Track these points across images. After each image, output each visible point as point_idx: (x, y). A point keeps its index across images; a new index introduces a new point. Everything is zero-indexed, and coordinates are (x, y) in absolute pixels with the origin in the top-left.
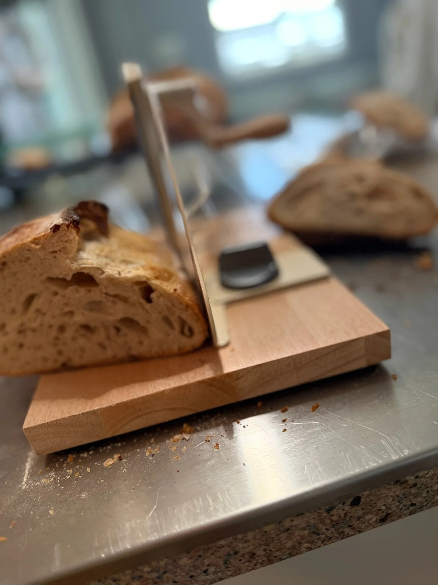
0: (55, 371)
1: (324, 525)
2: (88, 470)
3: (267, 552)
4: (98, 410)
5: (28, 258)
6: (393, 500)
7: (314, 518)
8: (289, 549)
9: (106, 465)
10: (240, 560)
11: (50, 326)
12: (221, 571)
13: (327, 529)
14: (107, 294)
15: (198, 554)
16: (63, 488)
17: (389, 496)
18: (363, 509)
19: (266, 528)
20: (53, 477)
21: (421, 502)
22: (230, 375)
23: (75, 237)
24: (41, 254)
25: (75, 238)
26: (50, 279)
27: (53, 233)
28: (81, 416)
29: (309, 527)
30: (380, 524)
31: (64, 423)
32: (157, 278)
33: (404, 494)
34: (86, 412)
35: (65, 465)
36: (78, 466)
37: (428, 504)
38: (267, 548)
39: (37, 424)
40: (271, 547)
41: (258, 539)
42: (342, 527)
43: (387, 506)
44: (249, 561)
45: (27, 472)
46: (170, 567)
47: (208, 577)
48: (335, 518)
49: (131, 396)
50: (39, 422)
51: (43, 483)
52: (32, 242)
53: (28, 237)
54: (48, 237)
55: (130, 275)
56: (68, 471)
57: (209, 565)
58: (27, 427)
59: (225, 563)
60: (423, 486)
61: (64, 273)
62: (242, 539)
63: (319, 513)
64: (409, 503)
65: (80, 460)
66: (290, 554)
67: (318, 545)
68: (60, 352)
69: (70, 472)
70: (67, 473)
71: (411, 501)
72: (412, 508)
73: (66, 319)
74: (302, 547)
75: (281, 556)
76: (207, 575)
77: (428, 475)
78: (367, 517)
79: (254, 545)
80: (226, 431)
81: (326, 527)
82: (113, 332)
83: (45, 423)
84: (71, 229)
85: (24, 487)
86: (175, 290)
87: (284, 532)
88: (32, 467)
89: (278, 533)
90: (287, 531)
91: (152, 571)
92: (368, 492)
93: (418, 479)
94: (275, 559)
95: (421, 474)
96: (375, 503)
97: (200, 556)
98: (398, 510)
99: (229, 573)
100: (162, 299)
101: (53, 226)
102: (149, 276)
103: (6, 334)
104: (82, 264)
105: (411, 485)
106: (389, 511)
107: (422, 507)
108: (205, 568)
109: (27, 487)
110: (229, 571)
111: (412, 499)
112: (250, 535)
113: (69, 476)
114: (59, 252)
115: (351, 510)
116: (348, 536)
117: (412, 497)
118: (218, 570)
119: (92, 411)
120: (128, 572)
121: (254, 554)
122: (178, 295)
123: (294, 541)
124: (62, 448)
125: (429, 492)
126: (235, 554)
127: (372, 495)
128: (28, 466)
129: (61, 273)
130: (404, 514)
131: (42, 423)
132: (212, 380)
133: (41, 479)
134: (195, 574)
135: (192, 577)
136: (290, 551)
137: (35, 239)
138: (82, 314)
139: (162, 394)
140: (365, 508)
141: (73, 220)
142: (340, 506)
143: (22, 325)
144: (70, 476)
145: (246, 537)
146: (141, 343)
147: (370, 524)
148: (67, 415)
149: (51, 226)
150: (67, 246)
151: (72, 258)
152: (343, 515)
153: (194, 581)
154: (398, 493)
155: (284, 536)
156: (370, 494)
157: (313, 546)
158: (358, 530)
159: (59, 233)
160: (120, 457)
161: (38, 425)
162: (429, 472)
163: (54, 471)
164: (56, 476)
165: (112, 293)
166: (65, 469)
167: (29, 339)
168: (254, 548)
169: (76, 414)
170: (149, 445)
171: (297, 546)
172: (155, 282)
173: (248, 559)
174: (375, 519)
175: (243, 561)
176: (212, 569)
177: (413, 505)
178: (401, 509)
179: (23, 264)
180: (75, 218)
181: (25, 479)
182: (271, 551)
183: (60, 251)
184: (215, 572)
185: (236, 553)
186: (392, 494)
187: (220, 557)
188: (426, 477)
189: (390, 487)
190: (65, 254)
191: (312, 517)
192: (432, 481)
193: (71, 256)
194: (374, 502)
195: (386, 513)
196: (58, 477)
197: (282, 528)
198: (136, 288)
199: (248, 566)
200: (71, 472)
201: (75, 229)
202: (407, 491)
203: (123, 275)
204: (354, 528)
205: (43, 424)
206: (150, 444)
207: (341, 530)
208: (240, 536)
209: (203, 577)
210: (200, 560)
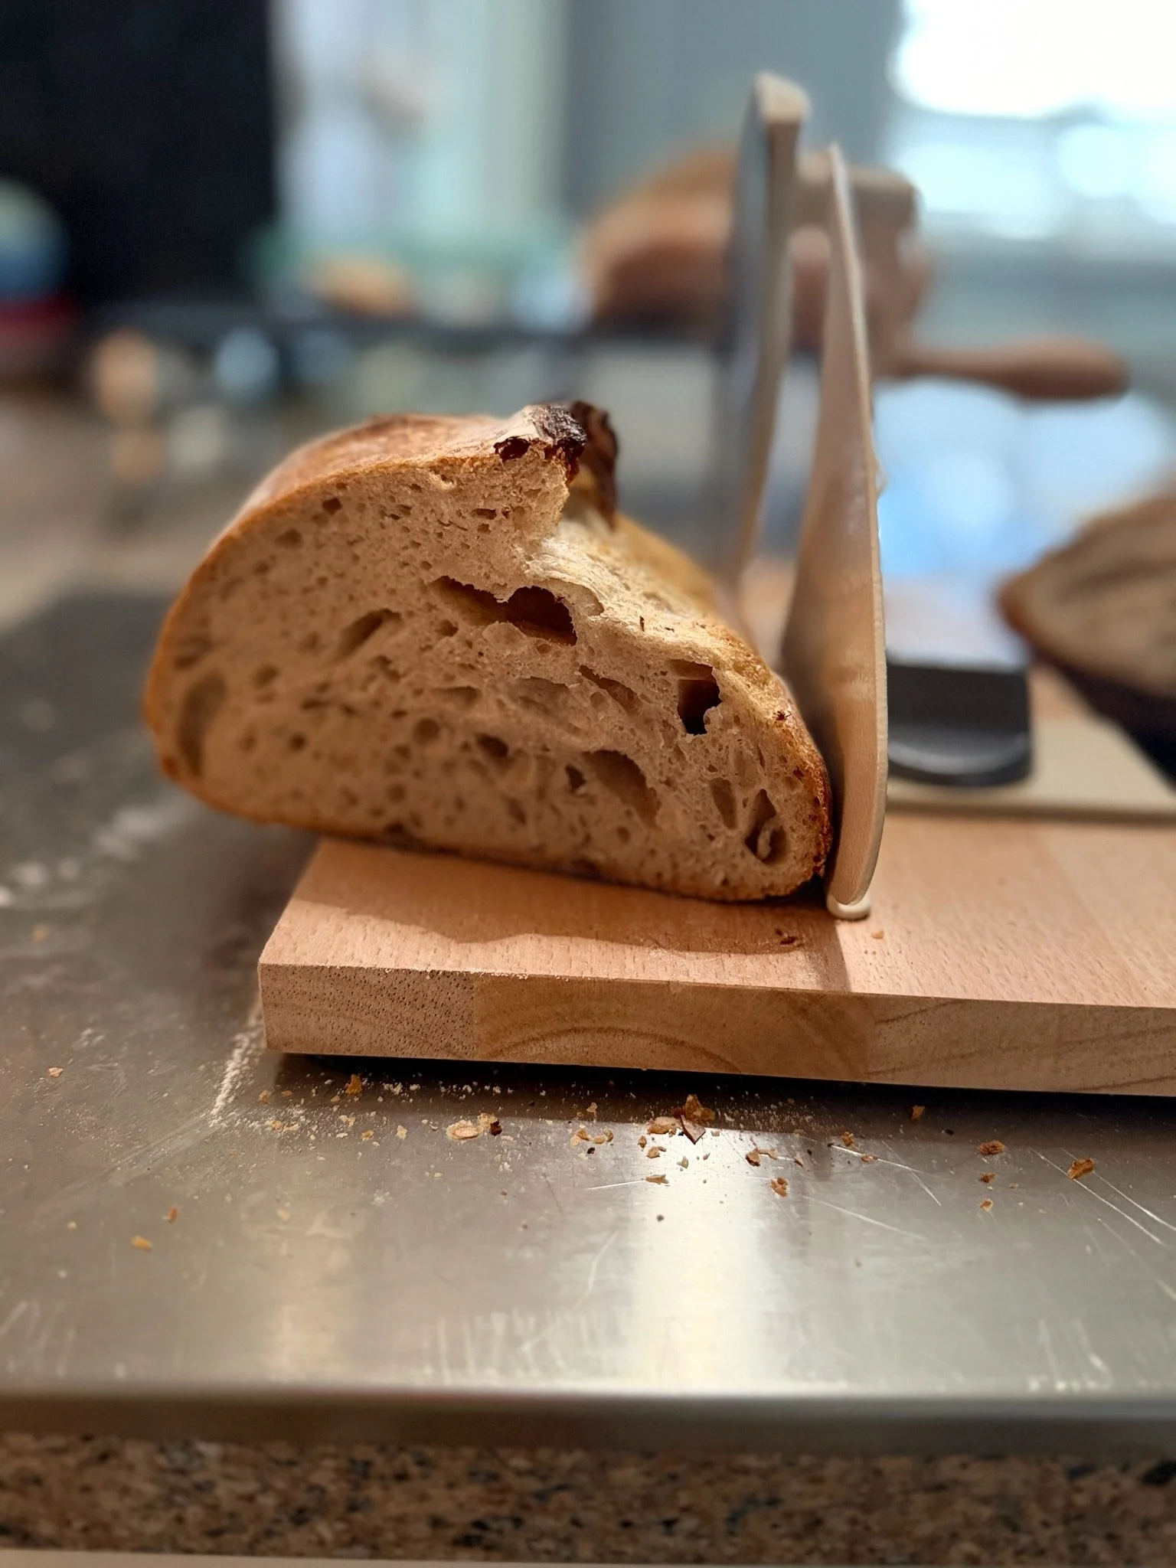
0: (365, 839)
1: (1043, 1508)
2: (402, 1132)
3: (859, 1528)
4: (477, 975)
5: (406, 509)
7: (1025, 1481)
8: (918, 1540)
9: (454, 1134)
10: (775, 1526)
11: (399, 714)
12: (712, 1537)
13: (1046, 1525)
14: (586, 671)
15: (670, 1469)
16: (322, 1158)
18: (1169, 1502)
19: (889, 1464)
20: (297, 1120)
22: (866, 1002)
23: (562, 486)
24: (447, 509)
25: (558, 490)
26: (449, 585)
27: (501, 460)
28: (428, 977)
29: (1000, 1501)
31: (375, 982)
32: (739, 669)
34: (444, 973)
35: (336, 1099)
36: (373, 1114)
38: (862, 1517)
39: (300, 963)
40: (873, 1520)
41: (849, 1486)
42: (1087, 1532)
44: (797, 1537)
45: (226, 1084)
46: (582, 1478)
47: (669, 1541)
48: (1081, 1500)
49: (573, 967)
50: (309, 961)
51: (269, 1129)
52: (434, 469)
53: (423, 451)
54: (484, 465)
55: (669, 638)
56: (343, 1118)
57: (686, 1510)
58: (271, 962)
59: (733, 1519)
61: (495, 578)
62: (808, 1470)
63: (1048, 1470)
65: (380, 1099)
66: (913, 1556)
67: (1001, 1556)
68: (397, 793)
69: (347, 1123)
70: (341, 1122)
73: (450, 707)
74: (954, 1549)
75: (887, 1554)
76: (670, 1534)
79: (831, 1497)
80: (810, 1152)
81: (1046, 1518)
82: (561, 779)
83: (323, 967)
84: (556, 460)
85: (216, 1121)
86: (781, 717)
87: (926, 1490)
88: (242, 1077)
89: (909, 1487)
90: (936, 1490)
91: (530, 1473)
94: (866, 1554)
97: (673, 1477)
99: (730, 1551)
100: (735, 730)
101: (507, 440)
102: (724, 658)
103: (268, 699)
104: (553, 569)
108: (671, 1514)
109: (224, 1125)
110: (733, 1544)
112: (833, 1468)
113: (342, 1132)
114: (500, 516)
115: (1138, 1493)
118: (704, 1531)
119: (461, 974)
120: (468, 1452)
121: (820, 1522)
122: (786, 732)
123: (943, 1524)
124: (342, 1051)
126: (769, 1504)
128: (232, 1068)
129: (487, 577)
131: (317, 964)
132: (813, 998)
133: (265, 1117)
134: (637, 1521)
135: (627, 1525)
136: (918, 1548)
137: (443, 461)
138: (501, 705)
139: (661, 990)
141: (570, 438)
142: (1113, 1470)
143: (324, 687)
144: (347, 1135)
145: (820, 1466)
146: (624, 834)
147: (1167, 1552)
148: (390, 965)
149: (501, 439)
150: (530, 508)
151: (532, 543)
152: (1106, 1500)
153: (628, 1539)
155: (920, 1500)
157: (985, 1555)
159: (518, 465)
160: (496, 1125)
161: (304, 967)
163: (302, 1107)
164: (308, 1121)
165: (601, 671)
166: (335, 1109)
167: (328, 730)
168: (827, 1507)
169: (415, 968)
170: (583, 1119)
171: (942, 1541)
172: (729, 678)
173: (798, 1530)
175: (782, 1531)
176: (689, 1523)
179: (388, 520)
180: (575, 435)
181: (219, 1102)
182: (867, 1528)
183: (506, 514)
184: (694, 1533)
185: (773, 1502)
187: (726, 1499)
190: (517, 526)
191: (1022, 1476)
193: (533, 537)
196: (314, 1125)
197: (926, 1478)
198: (674, 678)
199: (790, 1550)
200: (351, 1124)
201: (566, 465)
203: (649, 632)
204: (1118, 1547)
205: (317, 968)
206: (588, 1118)
207: (1082, 1538)
208: (805, 1460)
209: (656, 1537)
210: (669, 1487)
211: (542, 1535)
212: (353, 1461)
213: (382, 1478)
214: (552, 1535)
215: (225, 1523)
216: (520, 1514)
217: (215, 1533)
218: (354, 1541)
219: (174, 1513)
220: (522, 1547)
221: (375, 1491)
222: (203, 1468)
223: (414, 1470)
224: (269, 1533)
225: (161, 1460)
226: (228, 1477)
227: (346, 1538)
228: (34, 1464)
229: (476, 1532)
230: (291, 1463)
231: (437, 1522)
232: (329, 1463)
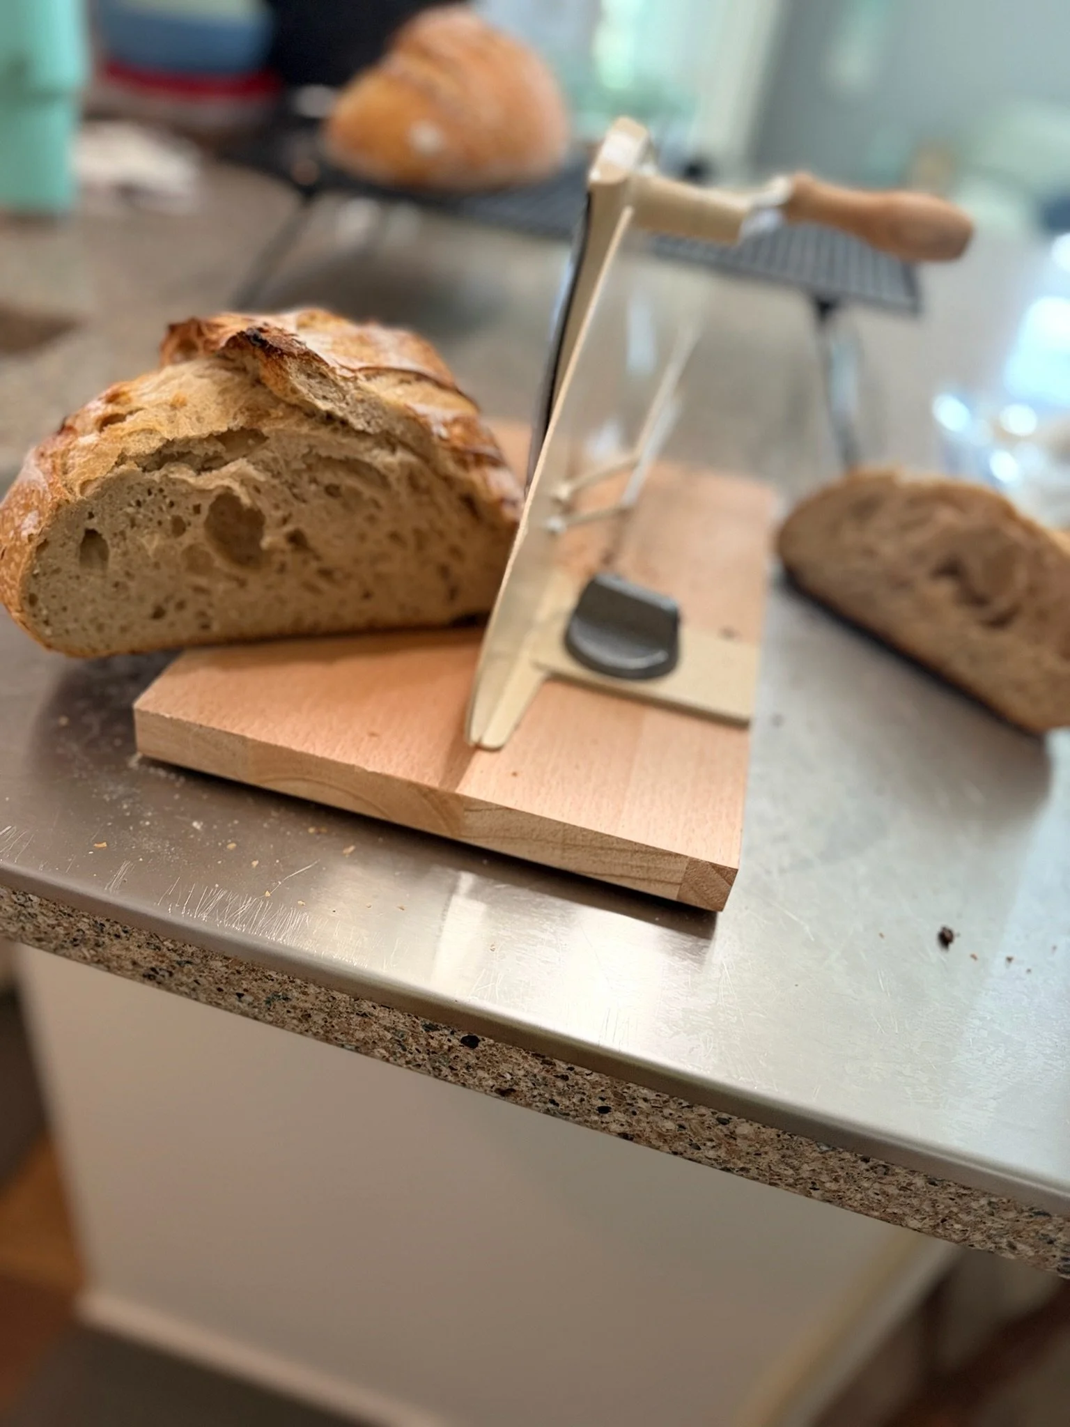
1: (416, 1042)
3: (328, 1025)
6: (525, 1076)
7: (404, 1023)
8: (357, 1040)
10: (288, 1012)
12: (260, 1008)
13: (419, 1052)
15: (237, 968)
17: (521, 1067)
18: (478, 1058)
19: (336, 994)
21: (568, 1107)
29: (394, 1031)
30: (496, 1095)
33: (544, 1078)
37: (578, 1117)
38: (329, 1020)
40: (335, 1021)
41: (320, 1001)
42: (440, 1062)
43: (514, 1078)
44: (300, 1021)
46: (198, 961)
47: (240, 1004)
48: (434, 1043)
57: (245, 990)
59: (268, 1002)
60: (576, 1087)
62: (301, 987)
63: (415, 1022)
64: (547, 1096)
66: (357, 1048)
67: (399, 1061)
71: (553, 1095)
72: (550, 1106)
74: (375, 1050)
75: (344, 1043)
76: (240, 1001)
77: (588, 1078)
78: (481, 1073)
79: (314, 1005)
81: (418, 1047)
83: (166, 717)
87: (357, 1014)
89: (349, 1010)
90: (362, 1015)
91: (175, 951)
92: (492, 1041)
93: (571, 1073)
94: (334, 1040)
95: (577, 1069)
96: (497, 1062)
97: (239, 972)
98: (529, 1095)
99: (269, 1018)
105: (559, 1075)
106: (515, 1087)
107: (568, 1115)
108: (241, 991)
110: (270, 1015)
111: (554, 1094)
112: (312, 989)
115: (461, 1048)
116: (445, 1079)
117: (555, 1091)
118: (256, 1004)
121: (310, 1016)
123: (367, 1034)
125: (583, 1102)
126: (284, 999)
127: (498, 1050)
130: (537, 1106)
134: (225, 990)
135: (220, 990)
136: (358, 1044)
140: (481, 1059)
142: (446, 1032)
145: (306, 987)
147: (481, 1085)
152: (446, 1047)
153: (221, 997)
154: (536, 1071)
155: (356, 1019)
156: (494, 1045)
157: (391, 1059)
158: (462, 1081)
161: (157, 714)
162: (591, 1073)
168: (312, 1009)
171: (369, 1043)
173: (300, 1016)
174: (491, 1083)
175: (292, 1015)
176: (248, 998)
177: (553, 1102)
178: (535, 1097)
182: (333, 1026)
184: (252, 1004)
186: (526, 1066)
187: (264, 991)
188: (585, 1079)
189: (526, 1055)
191: (403, 1021)
192: (592, 1090)
194: (497, 1060)
195: (510, 1086)
197: (357, 1008)
199: (297, 1026)
202: (551, 1079)
204: (456, 1075)
205: (163, 716)
207: (437, 1064)
208: (298, 982)
209: (233, 1000)
210: (237, 977)
211: (182, 984)
212: (96, 922)
213: (109, 934)
214: (187, 985)
215: (43, 935)
216: (170, 969)
217: (39, 940)
218: (99, 962)
219: (21, 924)
220: (174, 988)
221: (106, 940)
222: (32, 907)
223: (123, 935)
224: (62, 947)
225: (14, 897)
226: (42, 913)
227: (96, 959)
229: (152, 973)
230: (69, 915)
231: (134, 963)
232: (85, 920)
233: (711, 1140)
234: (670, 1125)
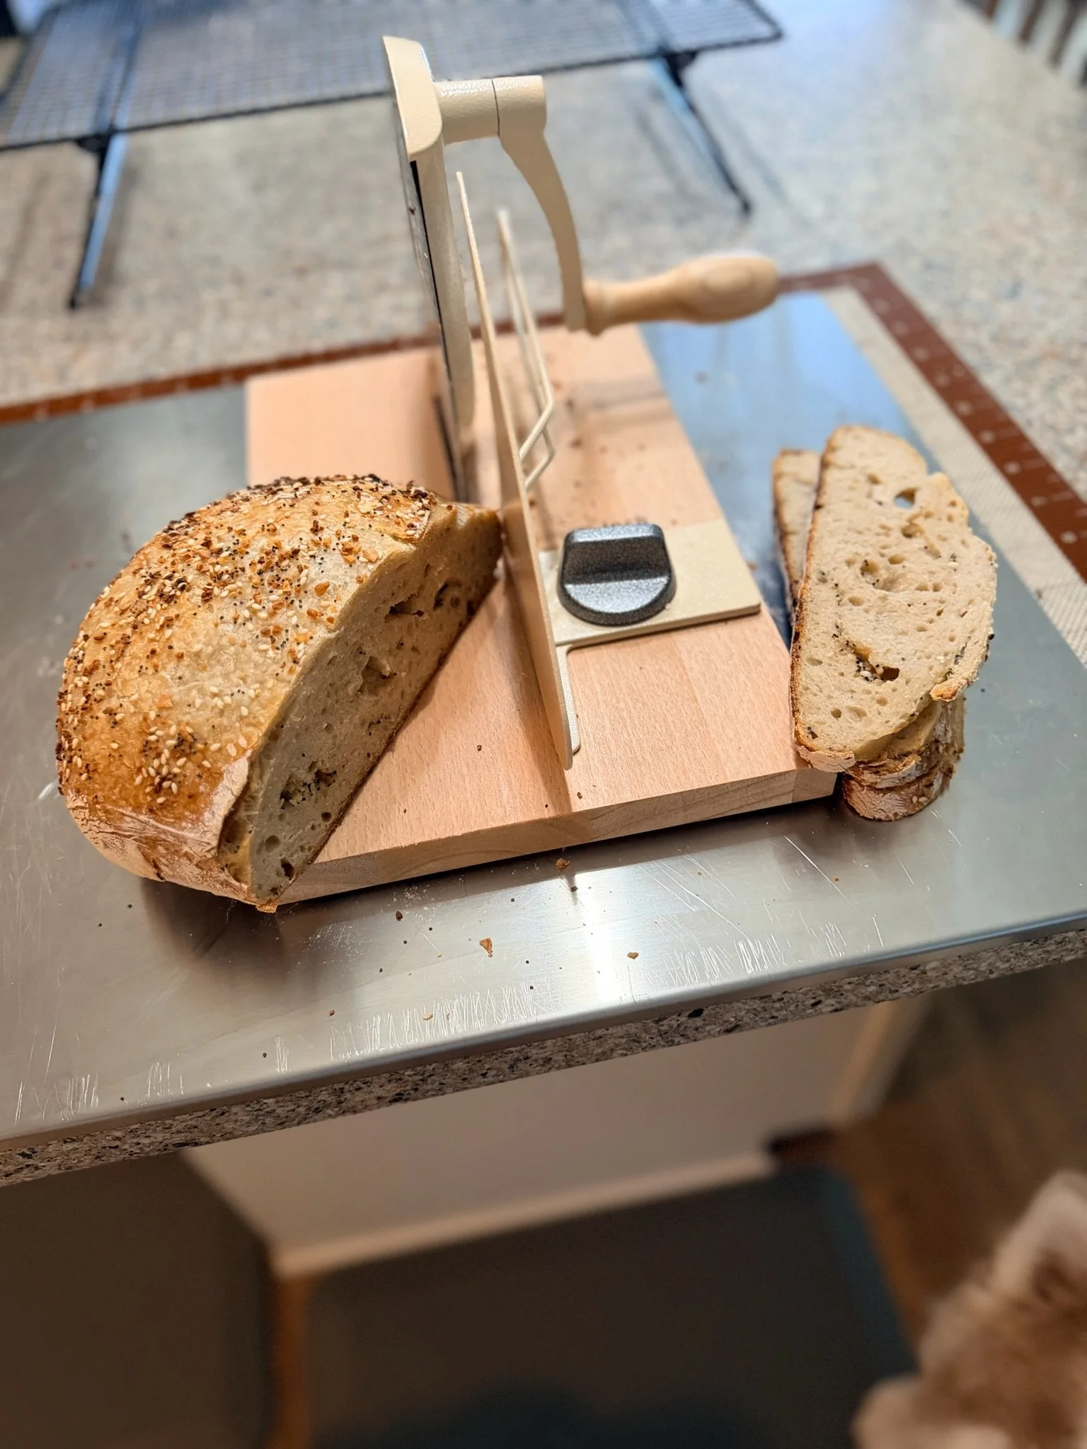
1: (649, 1034)
3: (568, 1057)
6: (746, 1013)
8: (596, 1055)
10: (531, 1065)
12: (504, 1074)
13: (652, 1038)
15: (478, 1059)
17: (743, 1010)
18: (704, 1020)
19: (574, 1036)
21: (786, 1015)
29: (628, 1036)
30: (724, 1034)
33: (763, 1008)
37: (794, 1017)
38: (568, 1054)
40: (574, 1053)
41: (559, 1046)
42: (672, 1036)
43: (737, 1018)
44: (542, 1066)
46: (439, 1071)
47: (485, 1079)
48: (664, 1028)
57: (488, 1069)
59: (511, 1067)
60: (791, 1001)
62: (538, 1046)
63: (645, 1023)
64: (767, 1016)
67: (636, 1051)
71: (771, 1014)
72: (771, 1021)
74: (614, 1054)
76: (485, 1077)
78: (708, 1028)
79: (553, 1051)
81: (651, 1036)
87: (594, 1040)
89: (586, 1041)
90: (598, 1039)
91: (415, 1074)
92: (714, 1006)
93: (786, 994)
94: (576, 1064)
95: (791, 989)
97: (479, 1061)
98: (751, 1023)
99: (514, 1076)
105: (775, 1000)
106: (741, 1023)
107: (787, 1019)
108: (484, 1072)
110: (514, 1074)
112: (550, 1042)
115: (688, 1021)
116: (679, 1043)
117: (773, 1011)
118: (500, 1073)
121: (551, 1059)
123: (605, 1048)
125: (798, 1007)
126: (525, 1059)
127: (720, 1008)
130: (760, 1025)
135: (464, 1079)
136: (598, 1057)
140: (707, 1019)
142: (674, 1017)
145: (543, 1044)
147: (709, 1034)
152: (675, 1026)
153: (466, 1083)
154: (756, 1007)
155: (592, 1043)
156: (717, 1007)
157: (629, 1053)
158: (693, 1039)
168: (552, 1054)
171: (607, 1052)
173: (542, 1064)
174: (718, 1029)
175: (534, 1066)
176: (492, 1073)
177: (773, 1017)
178: (757, 1021)
182: (573, 1056)
184: (497, 1074)
186: (746, 1007)
187: (506, 1062)
189: (746, 1001)
191: (635, 1027)
194: (721, 1014)
195: (734, 1024)
197: (591, 1037)
199: (540, 1070)
202: (769, 1005)
204: (688, 1038)
207: (670, 1039)
208: (536, 1043)
209: (479, 1079)
210: (479, 1064)
211: (427, 1091)
212: (335, 1090)
213: (350, 1091)
214: (433, 1090)
215: (284, 1120)
216: (415, 1087)
217: (281, 1124)
218: (343, 1112)
219: (260, 1122)
221: (348, 1096)
222: (269, 1106)
223: (363, 1086)
224: (305, 1118)
225: (248, 1109)
226: (281, 1107)
227: (341, 1112)
228: (193, 1123)
229: (398, 1097)
230: (307, 1097)
231: (379, 1098)
232: (325, 1093)
233: (907, 982)
234: (873, 988)
